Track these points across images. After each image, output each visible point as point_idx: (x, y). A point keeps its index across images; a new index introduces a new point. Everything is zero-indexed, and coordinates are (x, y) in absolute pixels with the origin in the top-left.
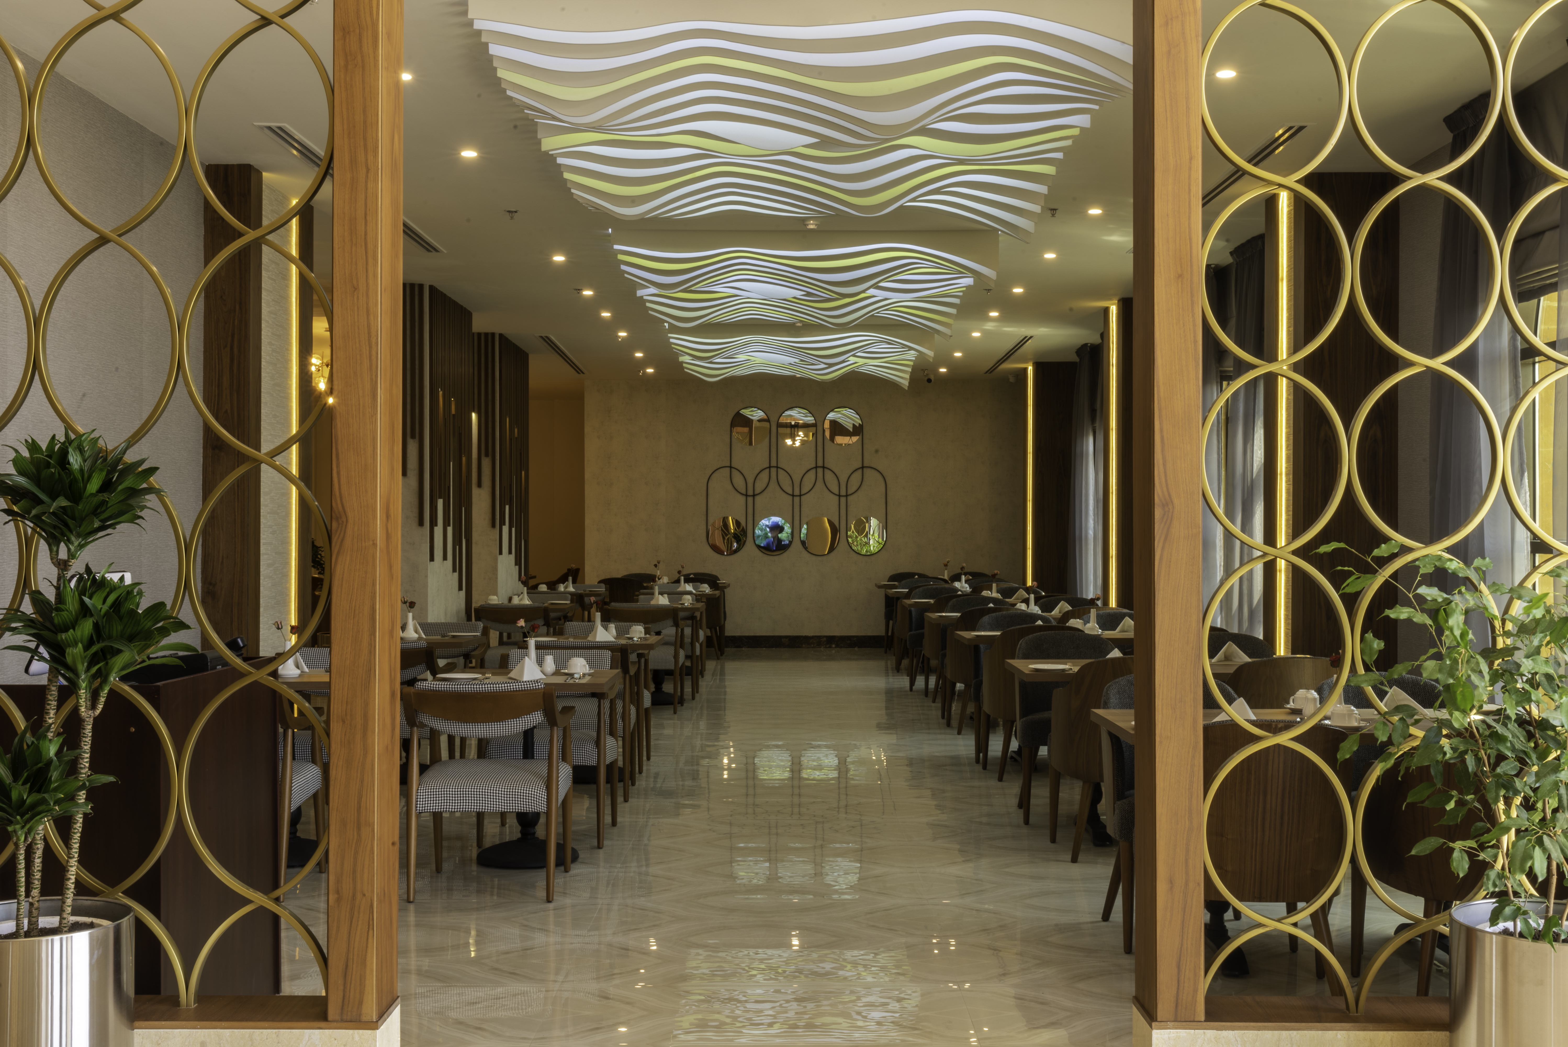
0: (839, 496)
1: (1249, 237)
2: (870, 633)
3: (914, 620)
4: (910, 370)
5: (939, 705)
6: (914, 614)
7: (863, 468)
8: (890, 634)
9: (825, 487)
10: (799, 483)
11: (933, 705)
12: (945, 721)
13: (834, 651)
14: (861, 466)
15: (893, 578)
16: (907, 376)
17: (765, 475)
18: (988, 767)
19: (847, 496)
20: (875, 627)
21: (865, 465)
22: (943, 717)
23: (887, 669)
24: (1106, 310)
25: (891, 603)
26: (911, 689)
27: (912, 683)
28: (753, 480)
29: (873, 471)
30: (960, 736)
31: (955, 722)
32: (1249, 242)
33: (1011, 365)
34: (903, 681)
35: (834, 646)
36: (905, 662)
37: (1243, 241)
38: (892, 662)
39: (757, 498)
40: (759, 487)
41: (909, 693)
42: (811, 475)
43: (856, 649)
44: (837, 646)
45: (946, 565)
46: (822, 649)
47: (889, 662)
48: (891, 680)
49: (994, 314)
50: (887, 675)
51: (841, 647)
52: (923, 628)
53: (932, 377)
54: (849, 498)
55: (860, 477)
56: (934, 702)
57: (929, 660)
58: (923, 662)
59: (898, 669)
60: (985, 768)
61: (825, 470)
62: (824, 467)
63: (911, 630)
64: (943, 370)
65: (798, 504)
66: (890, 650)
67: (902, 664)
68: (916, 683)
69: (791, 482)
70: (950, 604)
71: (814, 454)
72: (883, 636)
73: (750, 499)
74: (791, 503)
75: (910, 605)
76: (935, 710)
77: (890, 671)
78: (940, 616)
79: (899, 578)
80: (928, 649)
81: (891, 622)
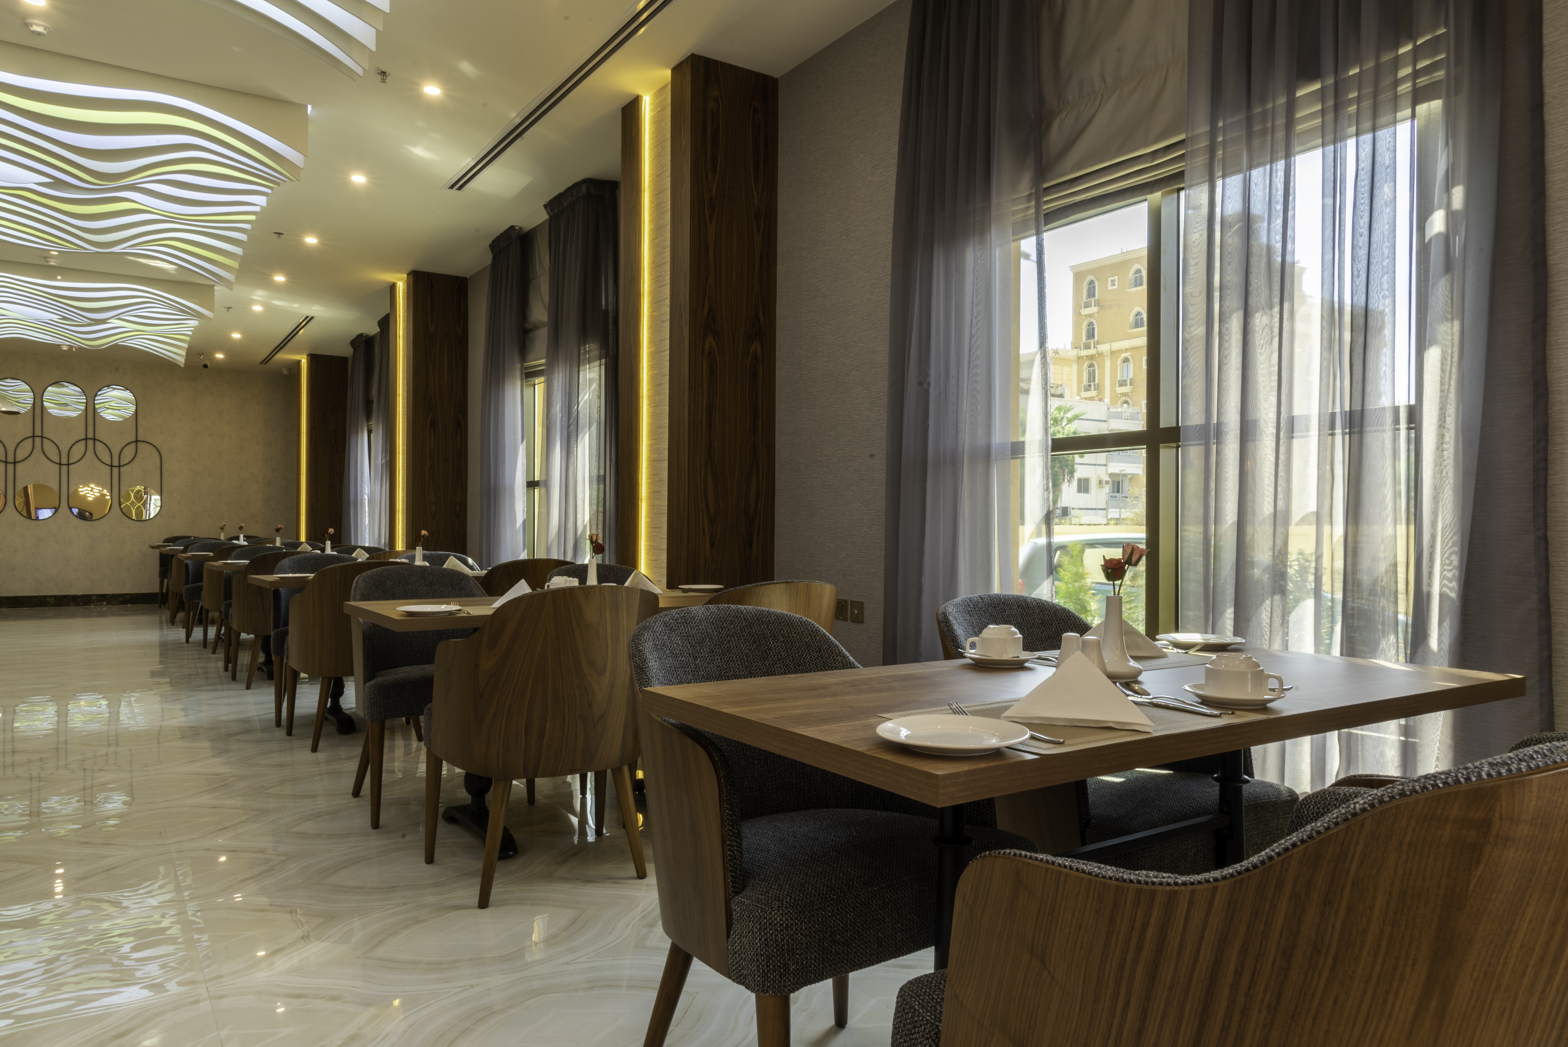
0: (112, 466)
1: (570, 184)
2: (144, 590)
3: (191, 573)
4: (186, 346)
5: (222, 656)
6: (190, 568)
7: (137, 441)
8: (164, 591)
9: (96, 458)
10: (67, 453)
11: (213, 656)
12: (229, 674)
13: (105, 608)
14: (134, 439)
15: (167, 541)
16: (183, 353)
17: (28, 444)
18: (294, 732)
19: (119, 466)
20: (149, 583)
21: (139, 439)
22: (226, 669)
23: (161, 623)
24: (393, 287)
25: (166, 561)
26: (187, 641)
27: (188, 635)
28: (13, 448)
29: (147, 445)
30: (249, 691)
31: (242, 675)
32: (569, 189)
33: (285, 356)
34: (180, 634)
35: (105, 603)
36: (181, 616)
37: (562, 189)
38: (166, 615)
39: (18, 466)
40: (21, 454)
41: (185, 645)
42: (81, 446)
43: (129, 605)
44: (108, 603)
45: (222, 528)
46: (92, 606)
47: (164, 617)
48: (165, 632)
49: (280, 278)
50: (161, 627)
51: (113, 604)
52: (201, 581)
53: (208, 363)
54: (122, 469)
55: (134, 450)
56: (214, 652)
57: (207, 611)
58: (201, 614)
59: (172, 622)
60: (289, 733)
61: (96, 442)
62: (94, 439)
63: (187, 583)
64: (220, 356)
65: (66, 472)
66: (164, 605)
67: (177, 617)
68: (193, 635)
69: (58, 451)
70: (234, 554)
71: (84, 426)
72: (157, 593)
73: (10, 467)
74: (58, 471)
75: (187, 558)
76: (217, 662)
77: (165, 625)
78: (225, 563)
79: (173, 540)
80: (206, 601)
81: (166, 581)
